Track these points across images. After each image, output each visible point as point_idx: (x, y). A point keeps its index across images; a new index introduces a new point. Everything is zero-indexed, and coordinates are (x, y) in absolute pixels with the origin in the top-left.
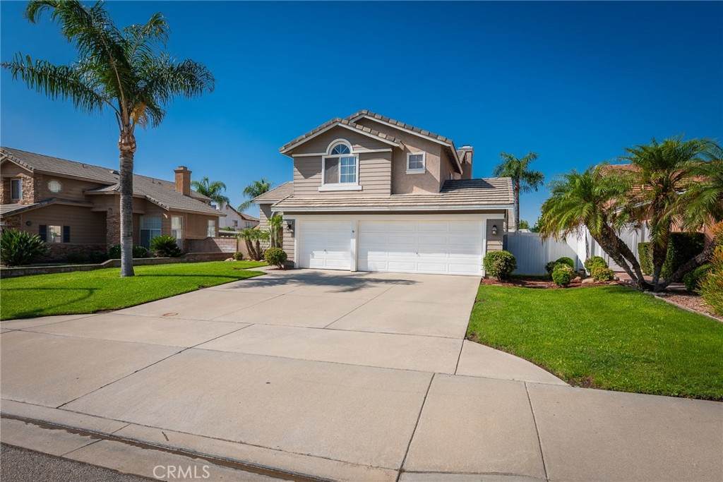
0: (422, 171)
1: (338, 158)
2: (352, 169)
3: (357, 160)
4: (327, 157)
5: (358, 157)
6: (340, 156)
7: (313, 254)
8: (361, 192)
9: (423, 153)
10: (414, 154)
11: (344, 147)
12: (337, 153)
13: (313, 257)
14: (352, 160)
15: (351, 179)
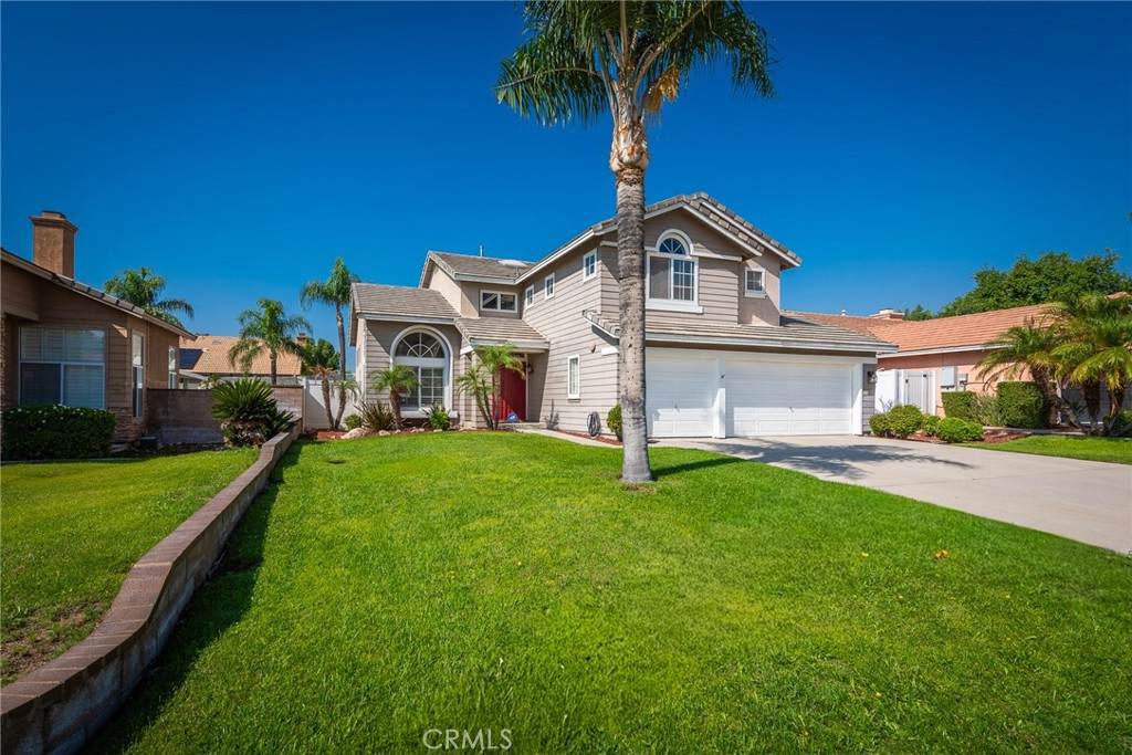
0: (763, 296)
1: (668, 259)
2: (688, 280)
3: (696, 267)
4: (653, 255)
5: (696, 262)
6: (673, 256)
7: (658, 415)
8: (700, 317)
9: (763, 270)
10: (754, 269)
11: (676, 243)
12: (667, 251)
13: (657, 419)
14: (688, 266)
15: (688, 296)
